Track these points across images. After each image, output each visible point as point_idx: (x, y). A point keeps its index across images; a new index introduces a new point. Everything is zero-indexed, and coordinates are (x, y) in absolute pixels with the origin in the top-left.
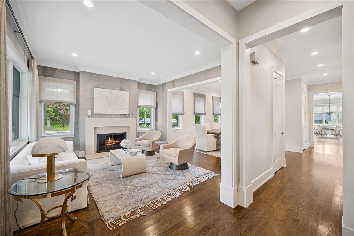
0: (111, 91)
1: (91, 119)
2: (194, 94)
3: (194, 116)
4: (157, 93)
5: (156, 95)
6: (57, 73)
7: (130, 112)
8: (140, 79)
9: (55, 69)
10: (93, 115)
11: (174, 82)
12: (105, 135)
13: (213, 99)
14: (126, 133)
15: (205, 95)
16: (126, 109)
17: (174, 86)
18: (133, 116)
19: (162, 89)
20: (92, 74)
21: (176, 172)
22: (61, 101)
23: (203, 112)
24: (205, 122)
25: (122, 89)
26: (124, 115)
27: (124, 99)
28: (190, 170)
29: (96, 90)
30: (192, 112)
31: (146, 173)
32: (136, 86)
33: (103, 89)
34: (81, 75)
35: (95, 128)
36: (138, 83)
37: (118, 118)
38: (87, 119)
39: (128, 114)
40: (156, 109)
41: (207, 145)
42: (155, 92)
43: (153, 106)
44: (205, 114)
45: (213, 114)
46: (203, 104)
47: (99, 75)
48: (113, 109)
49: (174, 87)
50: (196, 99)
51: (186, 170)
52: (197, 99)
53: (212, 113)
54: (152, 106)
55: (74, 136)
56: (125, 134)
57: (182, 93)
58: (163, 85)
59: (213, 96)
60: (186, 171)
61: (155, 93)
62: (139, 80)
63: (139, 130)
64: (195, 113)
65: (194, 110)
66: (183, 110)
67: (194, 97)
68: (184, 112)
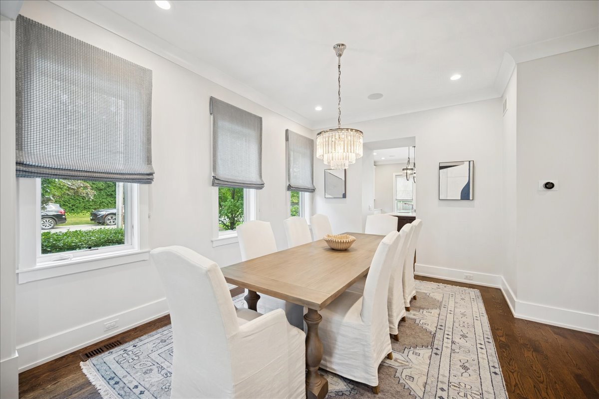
2: (214, 103)
3: (215, 192)
13: (287, 139)
15: (260, 119)
23: (253, 178)
24: (260, 216)
30: (206, 173)
44: (260, 186)
45: (289, 187)
46: (254, 148)
50: (220, 123)
52: (224, 124)
53: (284, 184)
59: (287, 131)
64: (217, 177)
65: (214, 169)
66: (149, 161)
67: (211, 114)
68: (152, 168)
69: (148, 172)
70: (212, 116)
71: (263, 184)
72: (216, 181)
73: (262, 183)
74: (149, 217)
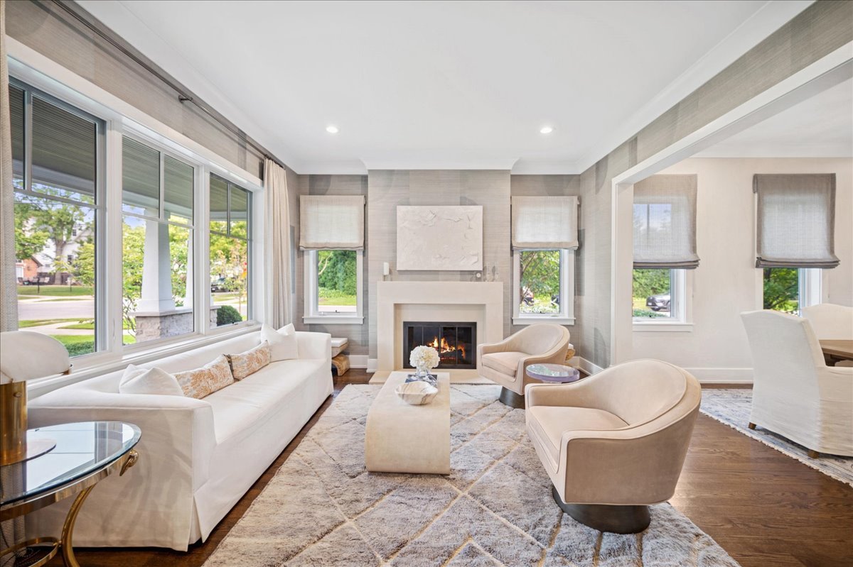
0: (436, 209)
1: (388, 282)
3: (758, 273)
4: (580, 199)
5: (579, 206)
6: (334, 185)
7: (489, 266)
8: (517, 164)
9: (329, 177)
10: (393, 273)
11: (633, 141)
12: (420, 326)
14: (475, 324)
15: (833, 177)
16: (477, 255)
17: (636, 157)
18: (497, 276)
19: (597, 180)
20: (391, 172)
21: (563, 530)
22: (338, 244)
23: (819, 254)
25: (464, 202)
26: (471, 272)
27: (470, 228)
28: (648, 545)
29: (401, 210)
31: (449, 479)
32: (506, 187)
33: (416, 207)
34: (370, 180)
35: (397, 306)
36: (512, 176)
37: (454, 280)
38: (381, 283)
39: (481, 269)
40: (578, 252)
41: (825, 422)
42: (575, 198)
43: (566, 243)
44: (830, 264)
46: (817, 217)
47: (406, 172)
48: (441, 257)
49: (634, 162)
51: (625, 537)
52: (773, 199)
54: (560, 243)
55: (362, 323)
56: (473, 327)
57: (689, 185)
58: (600, 166)
60: (622, 549)
61: (573, 201)
62: (513, 168)
63: (520, 317)
64: (763, 258)
65: (759, 249)
66: (694, 249)
67: (754, 193)
68: (697, 256)
69: (695, 260)
70: (756, 195)
71: (837, 262)
72: (762, 263)
73: (835, 260)
74: (693, 296)
